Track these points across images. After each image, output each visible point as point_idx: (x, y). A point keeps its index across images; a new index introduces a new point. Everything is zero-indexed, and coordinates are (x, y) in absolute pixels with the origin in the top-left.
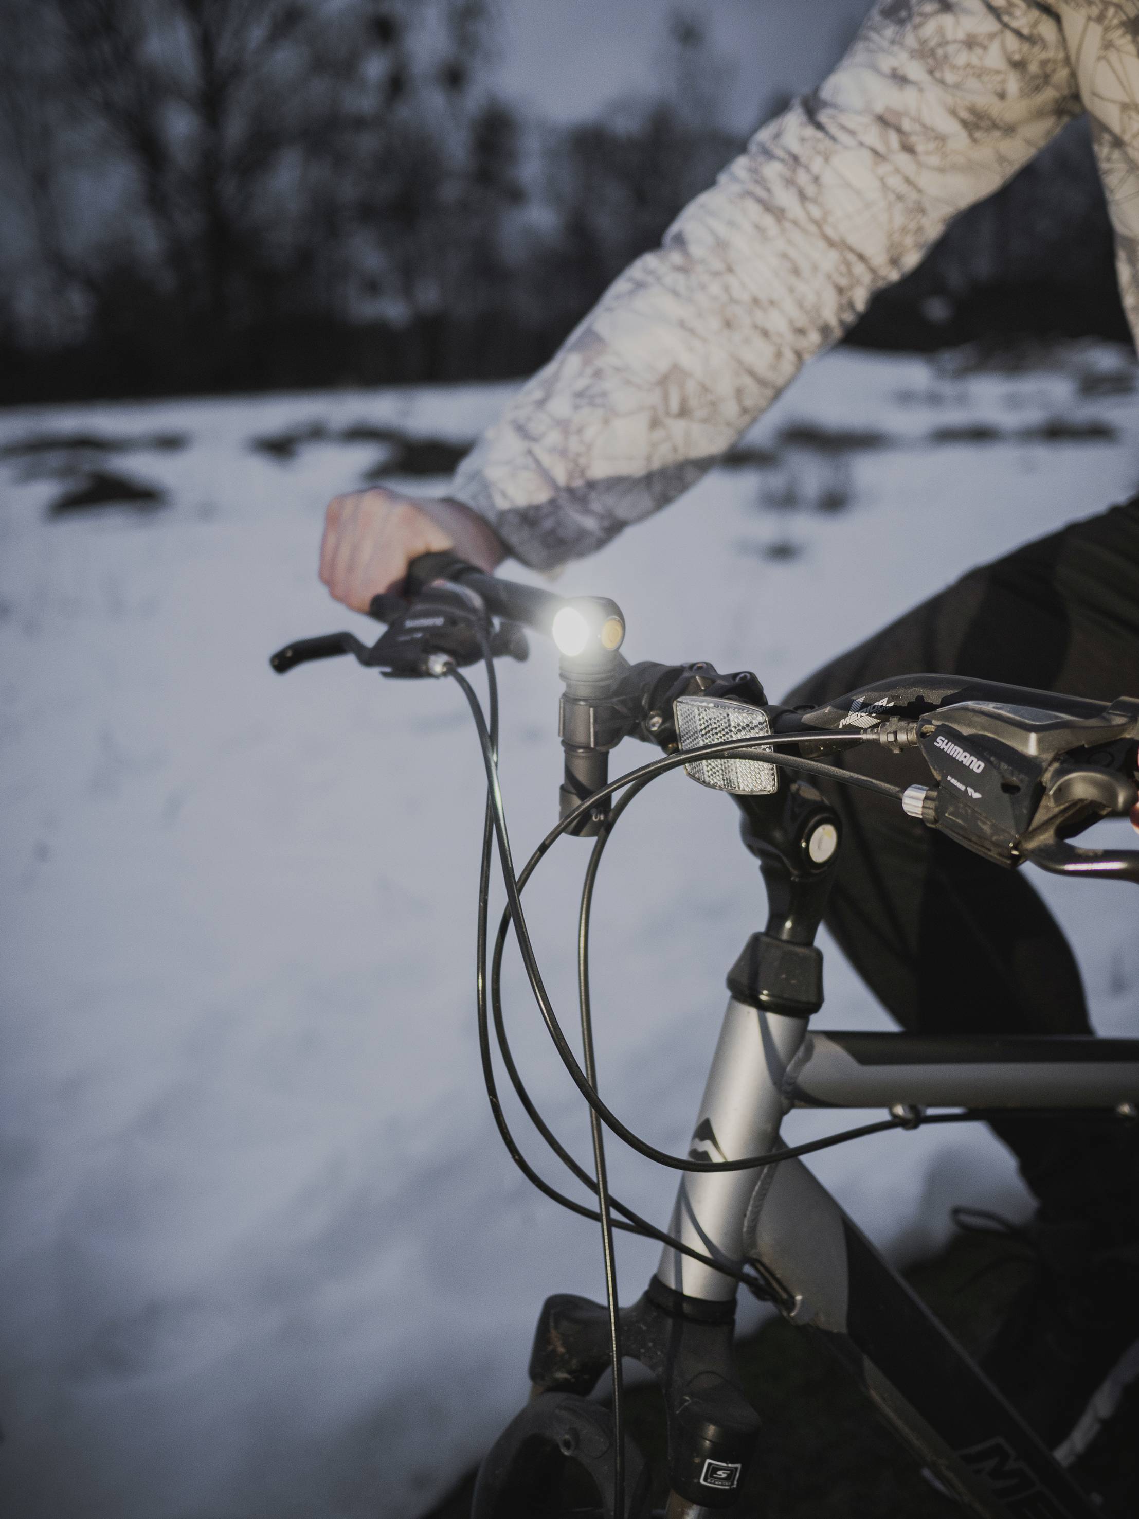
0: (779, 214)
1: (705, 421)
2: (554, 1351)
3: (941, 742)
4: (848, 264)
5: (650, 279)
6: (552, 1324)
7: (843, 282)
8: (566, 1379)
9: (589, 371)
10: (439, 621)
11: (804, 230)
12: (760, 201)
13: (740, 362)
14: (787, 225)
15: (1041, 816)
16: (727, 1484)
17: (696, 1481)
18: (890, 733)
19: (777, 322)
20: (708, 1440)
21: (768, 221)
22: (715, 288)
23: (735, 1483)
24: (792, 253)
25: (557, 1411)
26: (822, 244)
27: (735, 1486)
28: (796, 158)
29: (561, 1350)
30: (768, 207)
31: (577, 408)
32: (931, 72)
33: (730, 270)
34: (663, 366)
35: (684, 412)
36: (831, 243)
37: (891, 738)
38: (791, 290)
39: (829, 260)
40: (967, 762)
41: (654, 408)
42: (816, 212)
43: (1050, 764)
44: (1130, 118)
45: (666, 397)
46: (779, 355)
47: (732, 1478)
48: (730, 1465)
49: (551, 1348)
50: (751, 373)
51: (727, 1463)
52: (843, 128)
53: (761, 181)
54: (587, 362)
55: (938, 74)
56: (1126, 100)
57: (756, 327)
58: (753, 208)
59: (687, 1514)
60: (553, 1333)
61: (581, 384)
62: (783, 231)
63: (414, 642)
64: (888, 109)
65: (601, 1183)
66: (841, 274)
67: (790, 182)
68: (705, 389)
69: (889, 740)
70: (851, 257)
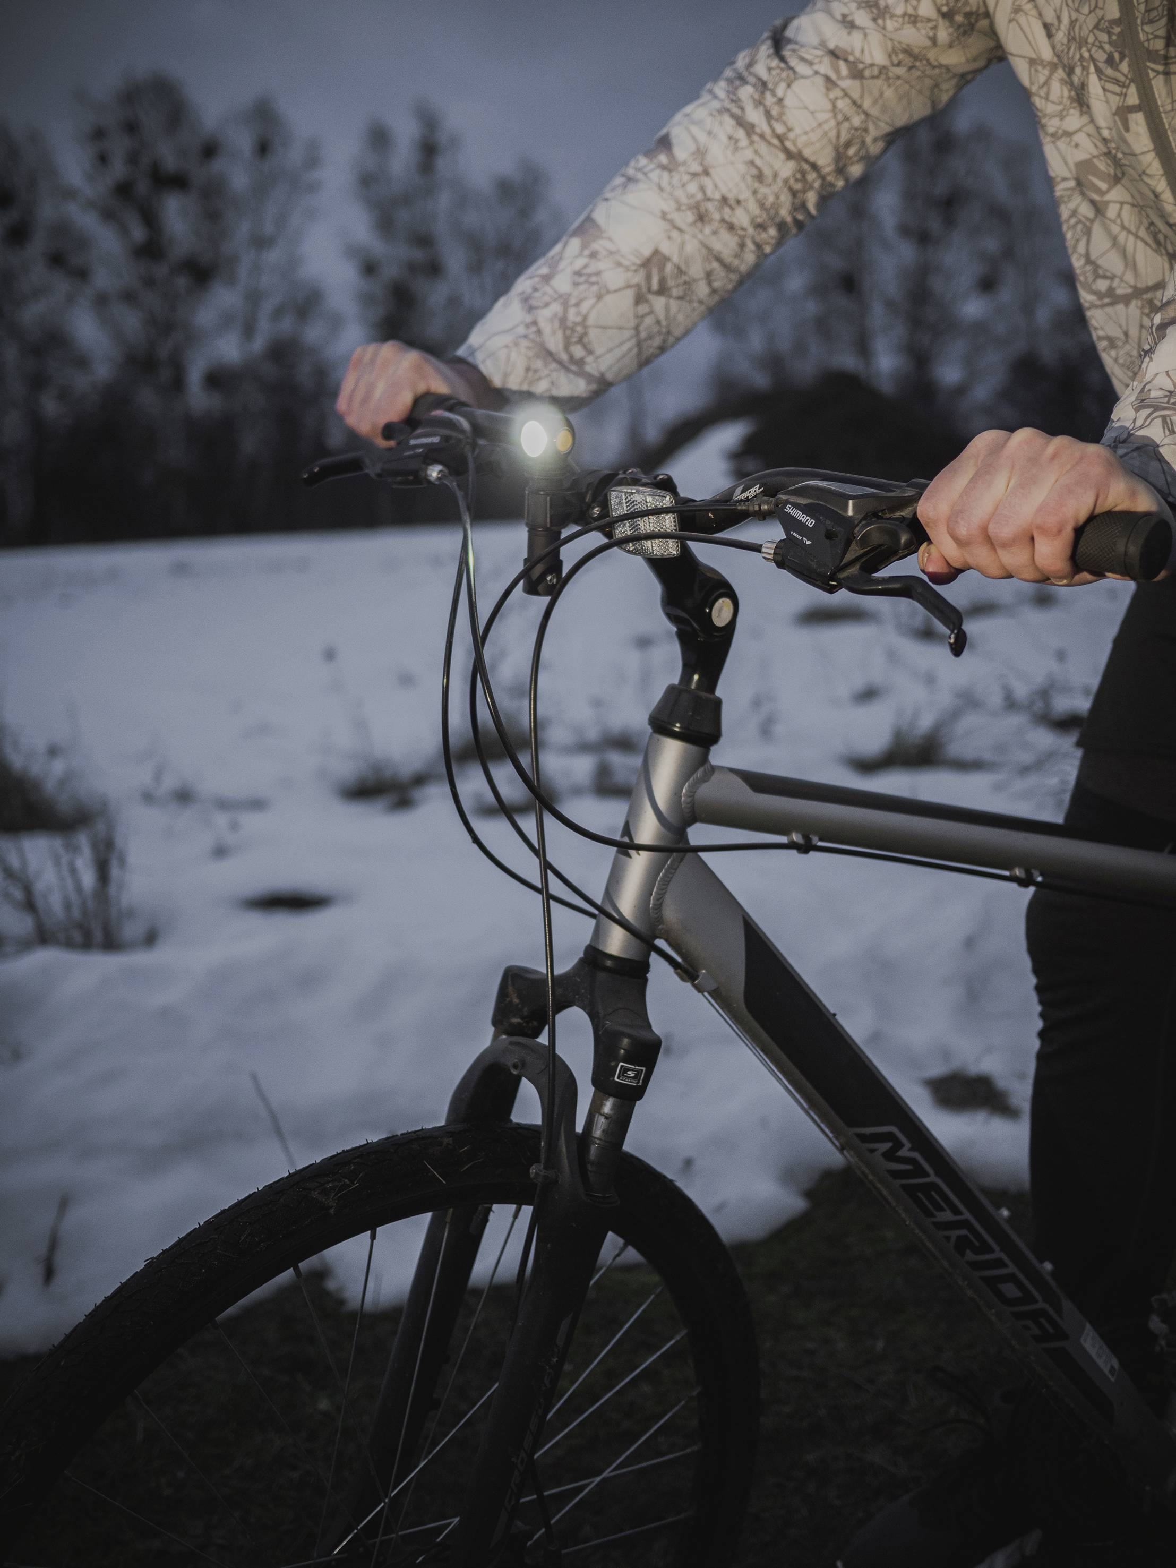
0: (750, 129)
1: (680, 298)
2: (511, 1002)
3: (789, 508)
4: (804, 174)
5: (640, 176)
6: (510, 982)
7: (798, 186)
8: (519, 1023)
9: (587, 252)
10: (436, 440)
11: (769, 143)
12: (733, 116)
13: (710, 250)
14: (756, 138)
15: (849, 557)
16: (634, 1081)
17: (611, 1079)
18: (756, 505)
19: (741, 218)
20: (623, 1049)
21: (741, 134)
22: (693, 187)
23: (641, 1081)
24: (758, 162)
25: (510, 1047)
26: (782, 156)
27: (640, 1084)
28: (764, 84)
29: (516, 1001)
30: (741, 122)
31: (576, 284)
32: (874, 20)
33: (706, 173)
34: (647, 252)
35: (663, 290)
36: (790, 155)
37: (757, 508)
38: (755, 192)
39: (787, 169)
40: (804, 520)
41: (638, 286)
42: (780, 129)
43: (860, 522)
44: (1036, 71)
45: (648, 278)
46: (742, 246)
47: (639, 1077)
48: (637, 1067)
49: (508, 1000)
50: (719, 259)
51: (635, 1066)
52: (803, 59)
53: (736, 101)
54: (584, 246)
55: (880, 21)
56: (1034, 56)
57: (723, 220)
58: (729, 122)
59: (605, 1104)
60: (510, 989)
61: (580, 263)
62: (752, 143)
63: (417, 456)
64: (837, 47)
65: (541, 849)
66: (797, 180)
67: (759, 103)
68: (680, 271)
69: (756, 510)
70: (806, 167)
